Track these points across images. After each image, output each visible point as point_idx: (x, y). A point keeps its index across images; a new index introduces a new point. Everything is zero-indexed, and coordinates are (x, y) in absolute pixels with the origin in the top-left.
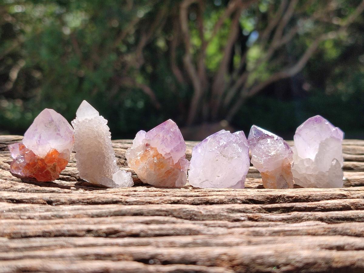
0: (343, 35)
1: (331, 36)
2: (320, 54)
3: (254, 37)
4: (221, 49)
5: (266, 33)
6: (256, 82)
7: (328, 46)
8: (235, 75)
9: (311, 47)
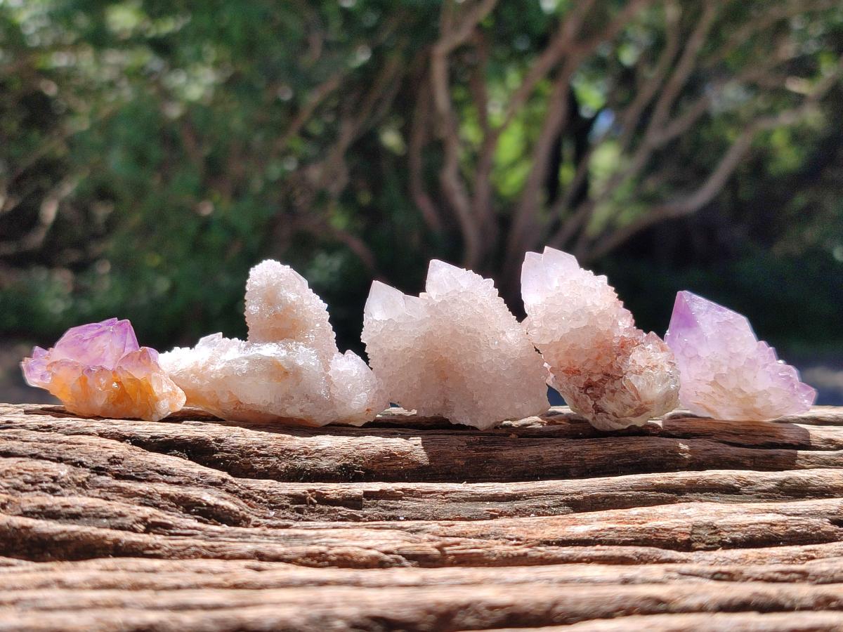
0: (813, 117)
1: (787, 119)
2: (758, 161)
3: (604, 123)
4: (528, 149)
5: (632, 114)
6: (610, 227)
7: (779, 140)
8: (561, 208)
9: (739, 143)
